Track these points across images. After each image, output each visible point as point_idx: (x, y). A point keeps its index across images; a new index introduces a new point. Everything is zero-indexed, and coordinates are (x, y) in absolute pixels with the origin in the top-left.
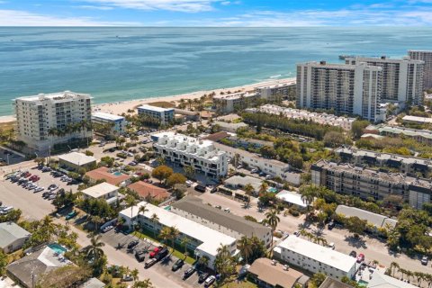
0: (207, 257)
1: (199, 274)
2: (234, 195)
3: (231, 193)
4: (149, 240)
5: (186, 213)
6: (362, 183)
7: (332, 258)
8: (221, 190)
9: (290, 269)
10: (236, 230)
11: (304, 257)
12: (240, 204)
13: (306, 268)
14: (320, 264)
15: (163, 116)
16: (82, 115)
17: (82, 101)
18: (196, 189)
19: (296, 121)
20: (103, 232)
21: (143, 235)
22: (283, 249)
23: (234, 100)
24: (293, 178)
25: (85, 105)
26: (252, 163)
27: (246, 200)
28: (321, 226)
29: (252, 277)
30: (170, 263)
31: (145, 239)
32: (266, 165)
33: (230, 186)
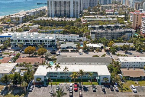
1: (107, 87)
2: (70, 51)
3: (68, 51)
4: (63, 84)
5: (68, 63)
8: (62, 51)
12: (77, 54)
14: (140, 63)
20: (31, 91)
21: (57, 83)
22: (123, 63)
23: (22, 17)
24: (84, 39)
26: (62, 38)
27: (77, 52)
29: (127, 78)
30: (88, 89)
31: (60, 84)
32: (69, 37)
33: (64, 48)
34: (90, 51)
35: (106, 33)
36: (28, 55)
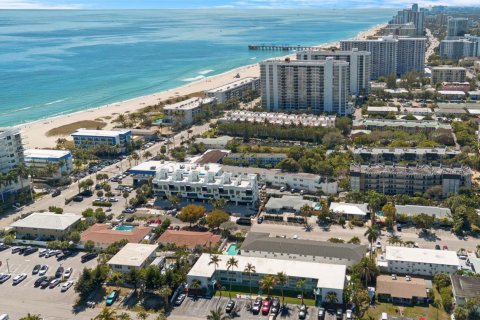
0: (332, 293)
1: (331, 313)
2: (285, 219)
3: (282, 219)
4: (244, 296)
6: (397, 181)
7: (437, 256)
8: (267, 218)
9: (412, 279)
10: (335, 257)
11: (414, 264)
12: (300, 228)
13: (416, 272)
14: (431, 265)
15: (118, 141)
16: (11, 159)
17: (9, 138)
18: (239, 222)
19: (284, 126)
20: (177, 305)
21: (232, 293)
22: (390, 262)
23: (193, 110)
24: (330, 187)
25: (14, 143)
26: (277, 180)
27: (302, 222)
28: (390, 230)
29: (384, 298)
30: (291, 312)
31: (238, 296)
32: (295, 180)
33: (273, 211)
34: (335, 223)
35: (391, 176)
36: (187, 224)
